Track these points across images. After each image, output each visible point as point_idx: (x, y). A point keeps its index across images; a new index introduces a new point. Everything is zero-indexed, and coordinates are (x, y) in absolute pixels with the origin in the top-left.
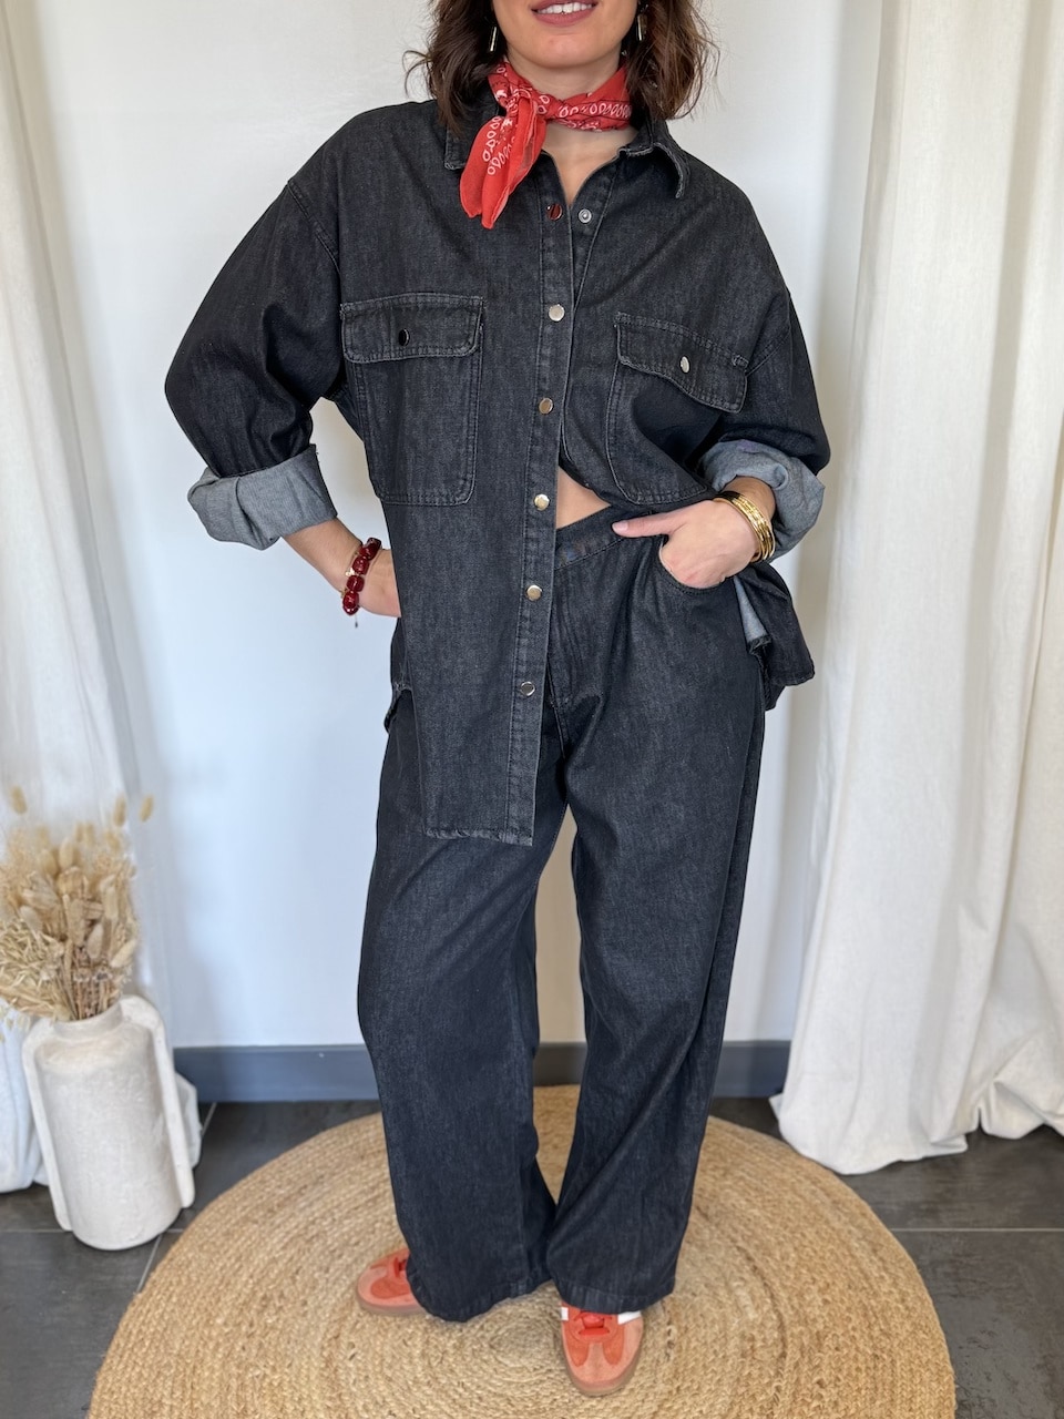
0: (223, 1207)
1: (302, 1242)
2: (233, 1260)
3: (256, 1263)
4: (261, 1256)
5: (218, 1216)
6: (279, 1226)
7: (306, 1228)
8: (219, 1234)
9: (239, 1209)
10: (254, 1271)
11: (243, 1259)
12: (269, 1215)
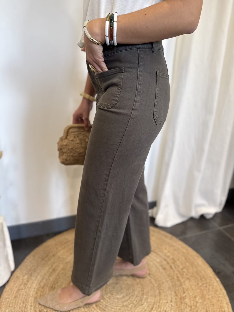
0: (9, 289)
1: (40, 289)
2: (22, 304)
3: (30, 301)
4: (30, 299)
5: (10, 293)
6: (30, 287)
7: (39, 284)
8: (13, 299)
9: (15, 288)
10: (31, 304)
11: (25, 302)
12: (25, 285)
